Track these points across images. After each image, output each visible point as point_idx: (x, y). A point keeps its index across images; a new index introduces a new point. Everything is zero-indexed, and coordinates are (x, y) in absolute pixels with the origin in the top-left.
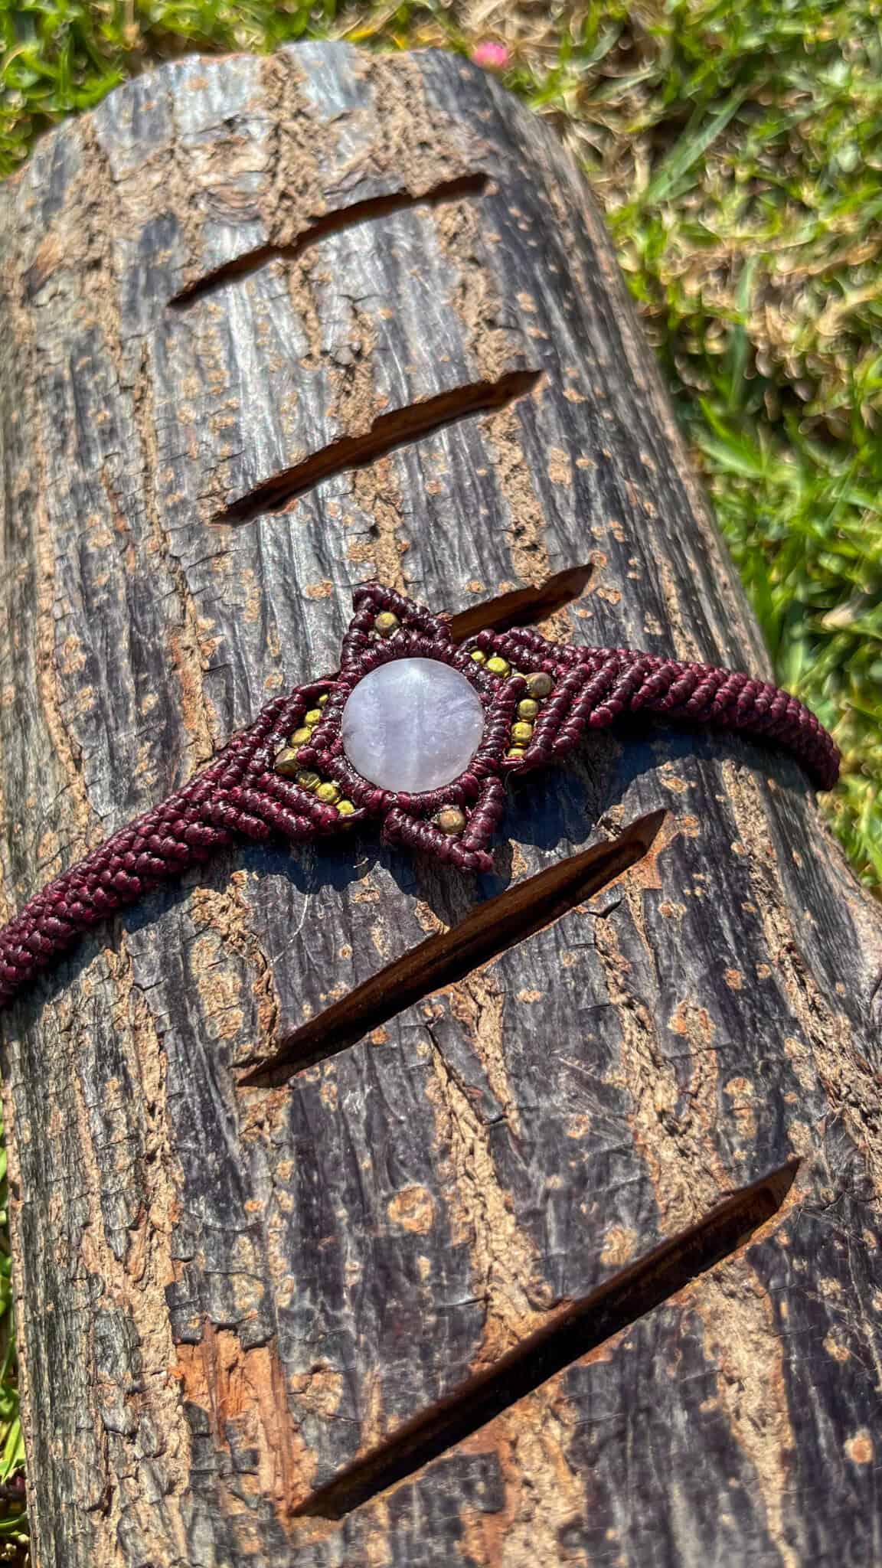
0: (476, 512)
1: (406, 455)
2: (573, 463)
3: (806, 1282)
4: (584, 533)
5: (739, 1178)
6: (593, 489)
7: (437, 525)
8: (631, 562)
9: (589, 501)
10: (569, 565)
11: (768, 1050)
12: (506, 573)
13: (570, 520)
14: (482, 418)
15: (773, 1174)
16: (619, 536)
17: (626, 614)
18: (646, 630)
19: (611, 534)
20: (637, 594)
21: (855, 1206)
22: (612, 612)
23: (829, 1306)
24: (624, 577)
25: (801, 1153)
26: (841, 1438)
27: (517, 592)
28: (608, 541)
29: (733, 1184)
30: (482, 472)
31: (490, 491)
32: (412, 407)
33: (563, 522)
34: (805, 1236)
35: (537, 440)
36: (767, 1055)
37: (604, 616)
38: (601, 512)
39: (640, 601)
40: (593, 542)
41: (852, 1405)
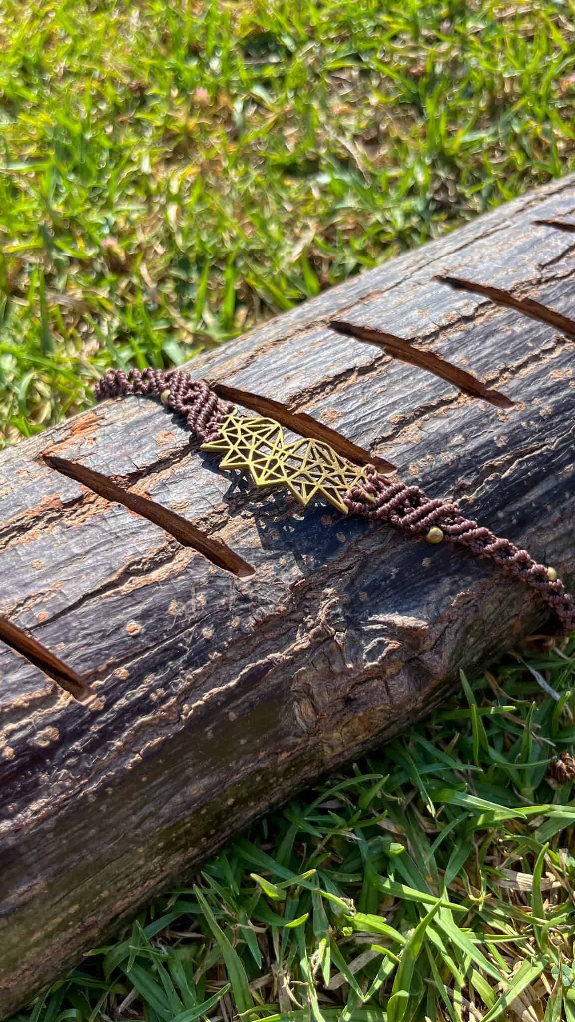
0: (506, 349)
1: (513, 314)
2: (568, 380)
3: (198, 587)
4: (531, 395)
5: (232, 544)
6: (563, 394)
7: (486, 338)
8: (532, 422)
9: (551, 393)
10: (506, 394)
11: (300, 545)
12: (482, 370)
13: (533, 388)
14: (562, 335)
15: (241, 560)
16: (541, 413)
17: (497, 427)
18: (495, 438)
19: (540, 408)
20: (514, 430)
21: (247, 610)
22: (493, 420)
23: (192, 602)
24: (519, 421)
25: (258, 571)
26: (136, 618)
27: (474, 379)
28: (535, 407)
29: (228, 543)
30: (530, 345)
31: (522, 351)
32: (543, 307)
33: (529, 385)
34: (219, 582)
35: (569, 360)
36: (297, 544)
37: (487, 416)
38: (550, 401)
39: (510, 432)
40: (529, 401)
41: (151, 621)
